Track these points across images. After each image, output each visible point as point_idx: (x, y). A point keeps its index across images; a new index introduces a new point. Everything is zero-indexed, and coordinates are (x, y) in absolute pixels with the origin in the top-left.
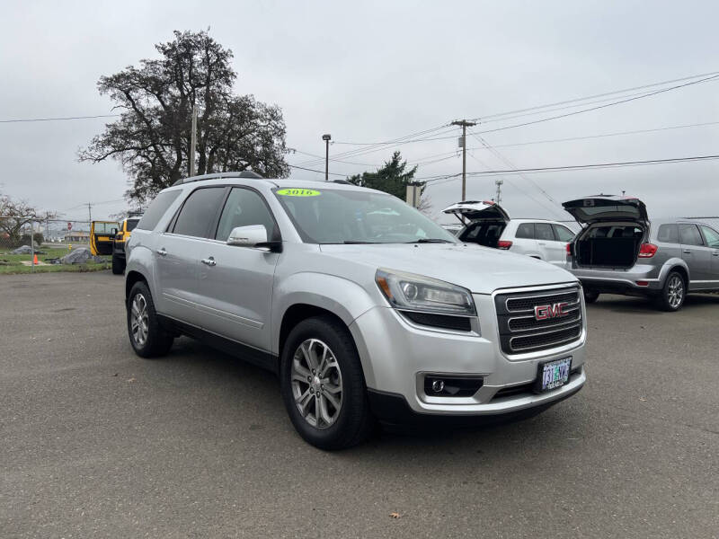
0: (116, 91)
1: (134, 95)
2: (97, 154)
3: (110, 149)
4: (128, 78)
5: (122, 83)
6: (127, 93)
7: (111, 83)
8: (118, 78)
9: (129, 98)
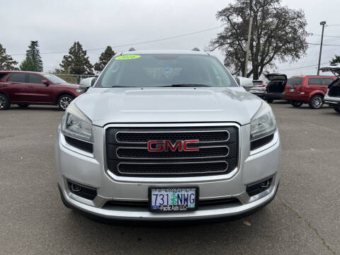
0: (223, 17)
1: (231, 17)
2: (211, 48)
3: (217, 45)
4: (229, 9)
5: (225, 13)
6: (228, 17)
7: (221, 13)
8: (224, 11)
9: (229, 19)
